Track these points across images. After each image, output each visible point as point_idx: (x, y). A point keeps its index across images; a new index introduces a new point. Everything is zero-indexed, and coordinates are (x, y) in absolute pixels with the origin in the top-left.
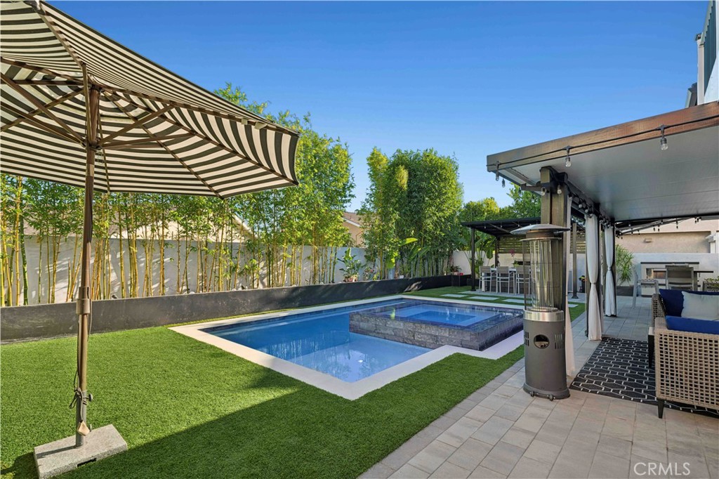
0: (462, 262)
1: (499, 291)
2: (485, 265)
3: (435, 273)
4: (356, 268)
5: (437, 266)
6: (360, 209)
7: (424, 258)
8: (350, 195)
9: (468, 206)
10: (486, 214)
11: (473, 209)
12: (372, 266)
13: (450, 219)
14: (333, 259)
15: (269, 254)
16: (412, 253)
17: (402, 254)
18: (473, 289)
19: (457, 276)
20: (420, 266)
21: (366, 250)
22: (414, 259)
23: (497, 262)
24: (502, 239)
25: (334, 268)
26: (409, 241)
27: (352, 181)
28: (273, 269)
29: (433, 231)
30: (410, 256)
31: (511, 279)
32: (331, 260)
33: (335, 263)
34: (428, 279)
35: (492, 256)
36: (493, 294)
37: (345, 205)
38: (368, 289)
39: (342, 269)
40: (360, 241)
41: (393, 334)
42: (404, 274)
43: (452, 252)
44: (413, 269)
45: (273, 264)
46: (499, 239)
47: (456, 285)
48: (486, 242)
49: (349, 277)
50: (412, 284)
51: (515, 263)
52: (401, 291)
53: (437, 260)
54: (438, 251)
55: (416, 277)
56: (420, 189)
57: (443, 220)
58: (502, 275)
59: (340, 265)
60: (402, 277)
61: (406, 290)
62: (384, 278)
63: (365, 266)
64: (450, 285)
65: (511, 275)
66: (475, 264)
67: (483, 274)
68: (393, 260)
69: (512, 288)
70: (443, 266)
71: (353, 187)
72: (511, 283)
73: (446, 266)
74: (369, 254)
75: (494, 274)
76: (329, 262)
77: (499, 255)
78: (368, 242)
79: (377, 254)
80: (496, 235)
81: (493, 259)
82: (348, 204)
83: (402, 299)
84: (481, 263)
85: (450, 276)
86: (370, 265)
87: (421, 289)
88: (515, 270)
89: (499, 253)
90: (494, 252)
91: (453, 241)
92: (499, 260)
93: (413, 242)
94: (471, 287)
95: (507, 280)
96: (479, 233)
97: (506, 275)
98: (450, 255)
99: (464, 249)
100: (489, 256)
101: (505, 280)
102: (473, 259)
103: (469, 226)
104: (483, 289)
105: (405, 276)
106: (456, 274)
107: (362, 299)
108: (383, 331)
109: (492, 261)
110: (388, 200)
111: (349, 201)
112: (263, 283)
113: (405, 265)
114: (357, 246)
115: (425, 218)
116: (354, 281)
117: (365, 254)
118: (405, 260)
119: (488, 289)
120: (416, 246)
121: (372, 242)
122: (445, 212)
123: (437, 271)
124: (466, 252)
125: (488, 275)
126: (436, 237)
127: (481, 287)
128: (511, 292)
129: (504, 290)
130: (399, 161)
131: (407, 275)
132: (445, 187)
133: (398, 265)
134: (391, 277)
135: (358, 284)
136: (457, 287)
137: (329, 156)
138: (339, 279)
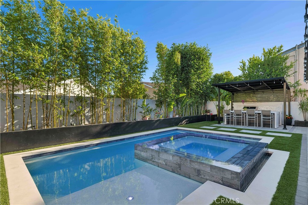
0: (212, 107)
1: (235, 124)
2: (225, 109)
3: (196, 114)
4: (149, 111)
5: (198, 110)
6: (152, 77)
7: (190, 105)
8: (145, 68)
9: (215, 76)
10: (226, 80)
11: (218, 78)
12: (159, 110)
13: (205, 83)
14: (135, 106)
15: (92, 103)
16: (183, 102)
17: (177, 103)
18: (219, 123)
19: (209, 115)
20: (188, 110)
21: (157, 101)
22: (184, 106)
23: (232, 107)
24: (235, 94)
25: (136, 111)
26: (181, 95)
27: (146, 59)
28: (95, 113)
29: (195, 89)
30: (182, 104)
31: (243, 117)
32: (134, 106)
33: (136, 109)
34: (192, 117)
35: (229, 104)
36: (232, 126)
37: (142, 74)
38: (156, 124)
39: (141, 112)
40: (152, 95)
41: (164, 163)
42: (179, 115)
43: (206, 102)
44: (184, 112)
45: (95, 110)
46: (233, 94)
47: (209, 120)
48: (226, 96)
49: (144, 117)
50: (183, 121)
51: (244, 108)
52: (177, 124)
53: (197, 107)
54: (198, 101)
55: (186, 116)
56: (188, 66)
57: (201, 83)
58: (237, 115)
59: (140, 109)
60: (177, 116)
61: (180, 124)
62: (167, 117)
63: (155, 110)
64: (206, 121)
65: (243, 115)
66: (220, 109)
67: (225, 114)
68: (172, 107)
69: (243, 123)
70: (201, 110)
71: (146, 63)
72: (243, 120)
73: (203, 109)
74: (158, 103)
75: (232, 114)
76: (132, 108)
77: (234, 103)
78: (157, 96)
79: (163, 103)
80: (231, 92)
81: (230, 105)
82: (144, 73)
83: (177, 129)
84: (223, 108)
85: (205, 115)
86: (158, 109)
87: (189, 123)
88: (246, 112)
89: (233, 102)
90: (230, 102)
91: (207, 96)
92: (234, 106)
93: (184, 96)
94: (217, 122)
95: (241, 118)
96: (222, 91)
97: (240, 115)
98: (205, 103)
99: (213, 100)
100: (228, 104)
101: (238, 118)
102: (219, 106)
103: (216, 86)
104: (225, 123)
105: (179, 116)
106: (208, 114)
107: (152, 130)
108: (156, 160)
109: (229, 107)
110: (169, 72)
111: (144, 71)
112: (89, 122)
113: (179, 109)
114: (151, 99)
115: (191, 82)
116: (147, 119)
117: (156, 103)
118: (180, 106)
119: (228, 123)
120: (185, 99)
121: (160, 96)
122: (203, 79)
123: (198, 113)
124: (214, 101)
125: (228, 115)
126: (198, 93)
127: (224, 122)
128: (243, 125)
129: (238, 123)
130: (175, 49)
131: (180, 115)
132: (202, 65)
133: (175, 109)
134: (171, 116)
135: (150, 121)
136: (209, 122)
137: (131, 43)
138: (139, 118)
